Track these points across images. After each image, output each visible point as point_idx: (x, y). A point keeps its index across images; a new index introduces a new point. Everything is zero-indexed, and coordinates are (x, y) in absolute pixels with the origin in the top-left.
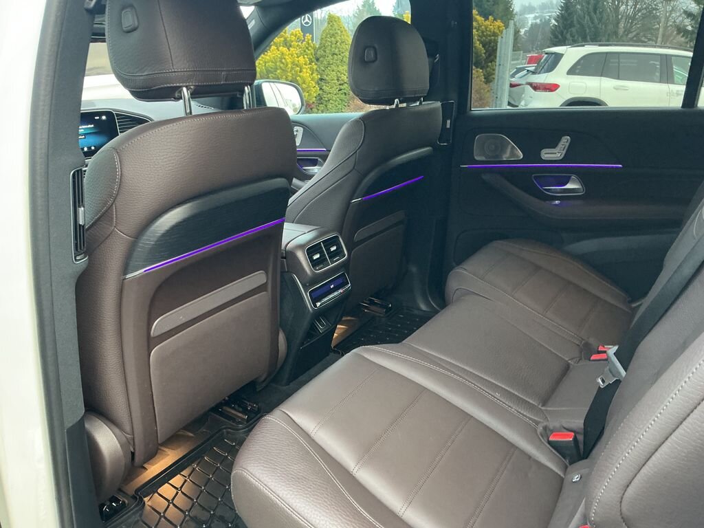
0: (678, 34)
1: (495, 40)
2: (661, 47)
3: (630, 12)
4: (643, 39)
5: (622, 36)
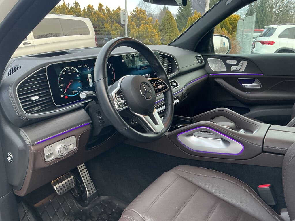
1: (236, 22)
3: (277, 12)
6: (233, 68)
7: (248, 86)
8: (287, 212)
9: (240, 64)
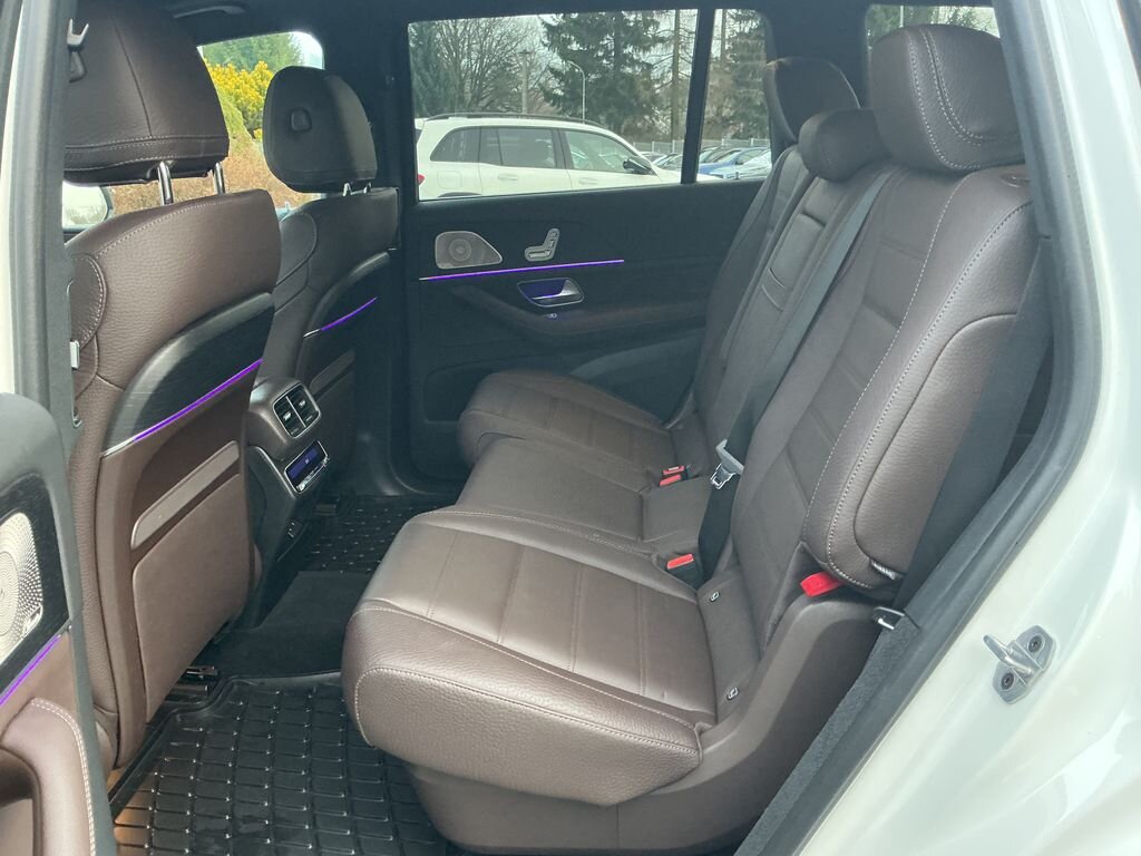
0: (547, 100)
2: (527, 117)
4: (499, 107)
5: (470, 105)
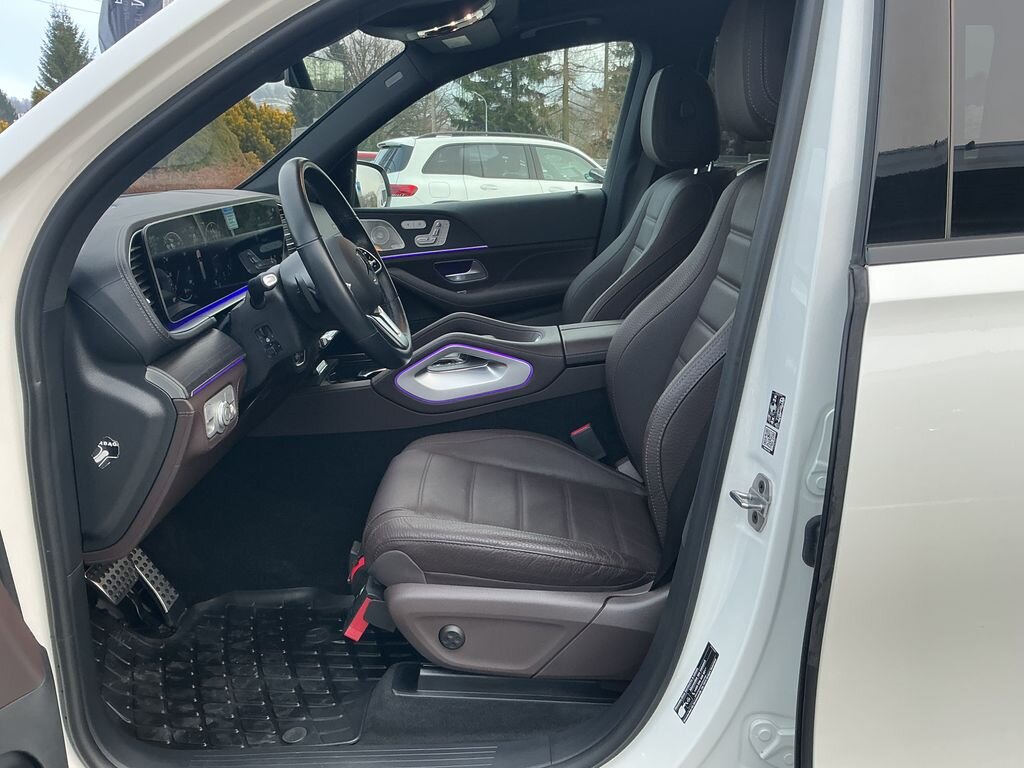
6: (420, 240)
7: (458, 277)
8: (629, 462)
9: (434, 230)
